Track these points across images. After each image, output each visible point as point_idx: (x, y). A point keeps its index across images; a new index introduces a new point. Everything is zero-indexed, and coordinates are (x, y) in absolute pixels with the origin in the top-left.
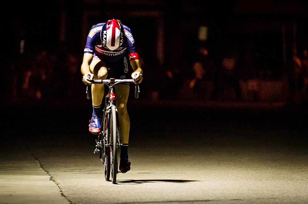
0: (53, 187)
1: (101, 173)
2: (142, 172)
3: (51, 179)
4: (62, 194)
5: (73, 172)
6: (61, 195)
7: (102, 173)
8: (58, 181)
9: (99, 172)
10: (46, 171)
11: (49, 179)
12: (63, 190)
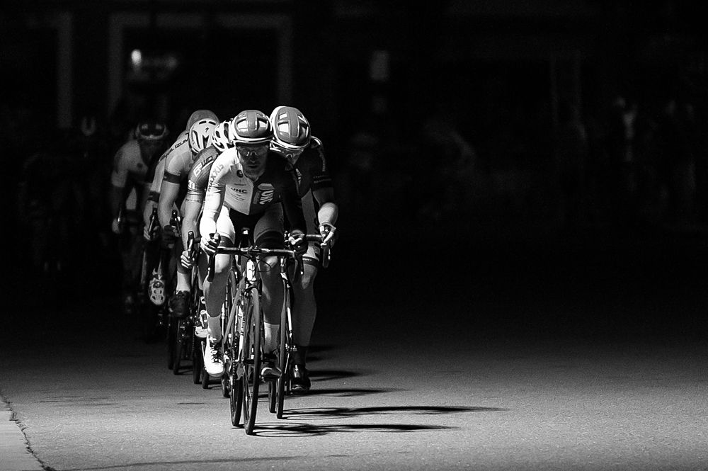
0: (14, 434)
1: (108, 404)
2: (187, 401)
3: (13, 418)
4: (28, 448)
5: (56, 404)
6: (26, 450)
7: (110, 404)
8: (25, 423)
9: (105, 401)
10: (6, 402)
11: (9, 419)
12: (31, 441)
